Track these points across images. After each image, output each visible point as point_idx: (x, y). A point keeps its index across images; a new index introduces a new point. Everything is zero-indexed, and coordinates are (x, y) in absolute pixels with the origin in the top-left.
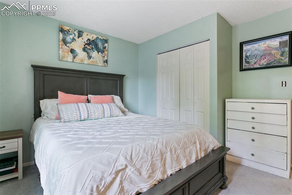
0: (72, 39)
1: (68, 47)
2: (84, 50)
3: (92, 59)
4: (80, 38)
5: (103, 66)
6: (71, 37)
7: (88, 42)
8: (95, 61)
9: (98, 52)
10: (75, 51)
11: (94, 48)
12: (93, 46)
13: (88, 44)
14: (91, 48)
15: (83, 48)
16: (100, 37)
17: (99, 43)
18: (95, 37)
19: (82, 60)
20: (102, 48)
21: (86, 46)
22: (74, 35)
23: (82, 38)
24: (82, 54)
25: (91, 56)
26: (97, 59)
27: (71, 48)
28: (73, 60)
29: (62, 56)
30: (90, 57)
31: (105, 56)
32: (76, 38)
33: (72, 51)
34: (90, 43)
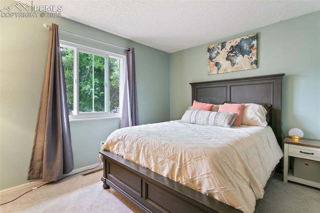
0: (217, 54)
1: (213, 62)
2: (227, 59)
3: (236, 66)
4: (224, 50)
5: (251, 69)
6: (216, 52)
7: (232, 49)
8: (240, 66)
9: (243, 56)
10: (219, 63)
11: (238, 53)
12: (237, 51)
13: (231, 52)
14: (234, 54)
15: (226, 58)
16: (245, 38)
17: (243, 45)
18: (239, 40)
19: (226, 70)
20: (248, 49)
21: (229, 54)
22: (218, 49)
23: (225, 48)
24: (225, 64)
25: (234, 62)
26: (242, 64)
27: (215, 62)
28: (218, 72)
29: (209, 71)
30: (233, 64)
31: (253, 56)
32: (220, 51)
33: (217, 64)
34: (233, 49)
